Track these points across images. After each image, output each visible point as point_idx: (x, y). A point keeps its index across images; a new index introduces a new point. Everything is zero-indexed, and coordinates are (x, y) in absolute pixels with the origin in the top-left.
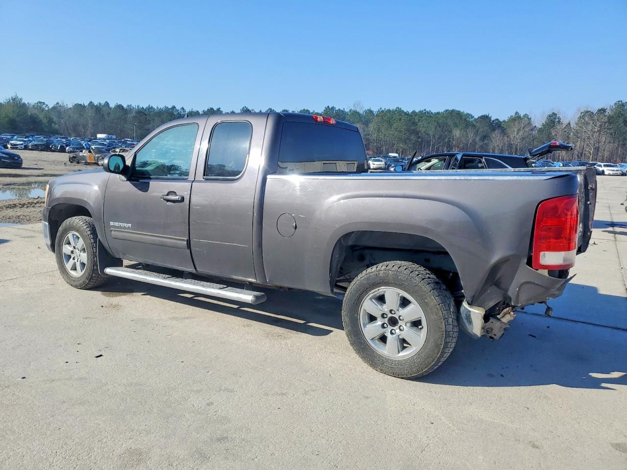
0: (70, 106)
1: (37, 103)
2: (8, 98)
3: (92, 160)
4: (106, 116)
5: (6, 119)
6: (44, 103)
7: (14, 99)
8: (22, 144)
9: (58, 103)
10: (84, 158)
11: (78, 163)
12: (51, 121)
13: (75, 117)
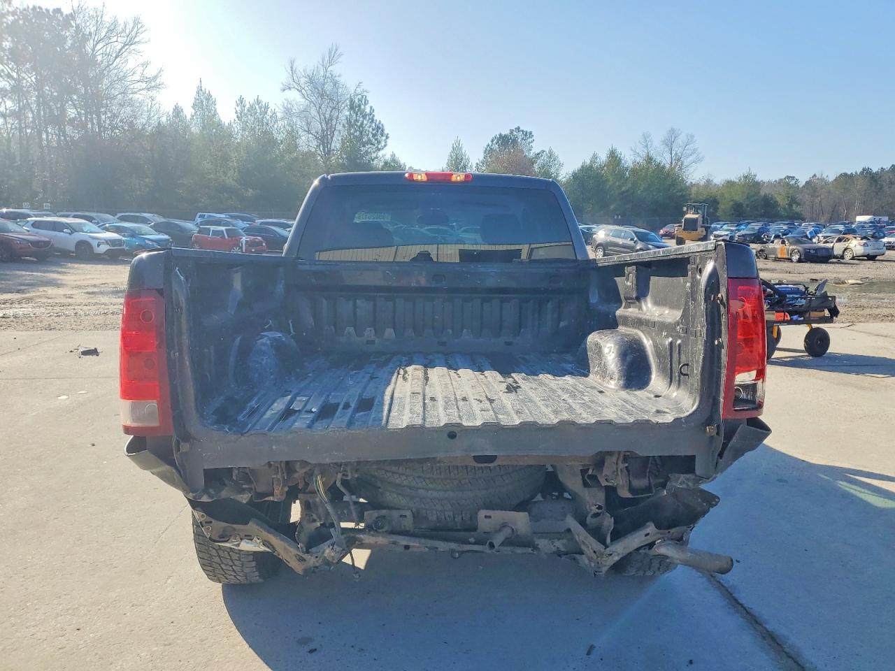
0: (831, 178)
1: (785, 179)
2: (739, 176)
3: (784, 254)
4: (886, 188)
5: (731, 203)
6: (794, 177)
7: (746, 177)
8: (727, 235)
9: (815, 175)
10: (774, 251)
11: (766, 258)
12: (793, 201)
13: (837, 192)
